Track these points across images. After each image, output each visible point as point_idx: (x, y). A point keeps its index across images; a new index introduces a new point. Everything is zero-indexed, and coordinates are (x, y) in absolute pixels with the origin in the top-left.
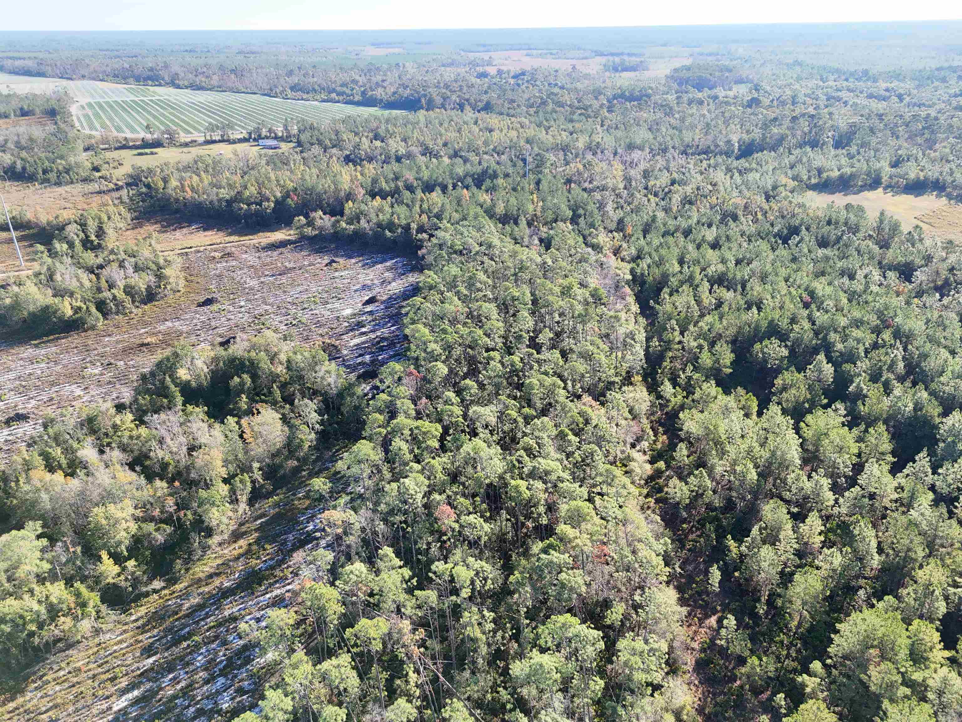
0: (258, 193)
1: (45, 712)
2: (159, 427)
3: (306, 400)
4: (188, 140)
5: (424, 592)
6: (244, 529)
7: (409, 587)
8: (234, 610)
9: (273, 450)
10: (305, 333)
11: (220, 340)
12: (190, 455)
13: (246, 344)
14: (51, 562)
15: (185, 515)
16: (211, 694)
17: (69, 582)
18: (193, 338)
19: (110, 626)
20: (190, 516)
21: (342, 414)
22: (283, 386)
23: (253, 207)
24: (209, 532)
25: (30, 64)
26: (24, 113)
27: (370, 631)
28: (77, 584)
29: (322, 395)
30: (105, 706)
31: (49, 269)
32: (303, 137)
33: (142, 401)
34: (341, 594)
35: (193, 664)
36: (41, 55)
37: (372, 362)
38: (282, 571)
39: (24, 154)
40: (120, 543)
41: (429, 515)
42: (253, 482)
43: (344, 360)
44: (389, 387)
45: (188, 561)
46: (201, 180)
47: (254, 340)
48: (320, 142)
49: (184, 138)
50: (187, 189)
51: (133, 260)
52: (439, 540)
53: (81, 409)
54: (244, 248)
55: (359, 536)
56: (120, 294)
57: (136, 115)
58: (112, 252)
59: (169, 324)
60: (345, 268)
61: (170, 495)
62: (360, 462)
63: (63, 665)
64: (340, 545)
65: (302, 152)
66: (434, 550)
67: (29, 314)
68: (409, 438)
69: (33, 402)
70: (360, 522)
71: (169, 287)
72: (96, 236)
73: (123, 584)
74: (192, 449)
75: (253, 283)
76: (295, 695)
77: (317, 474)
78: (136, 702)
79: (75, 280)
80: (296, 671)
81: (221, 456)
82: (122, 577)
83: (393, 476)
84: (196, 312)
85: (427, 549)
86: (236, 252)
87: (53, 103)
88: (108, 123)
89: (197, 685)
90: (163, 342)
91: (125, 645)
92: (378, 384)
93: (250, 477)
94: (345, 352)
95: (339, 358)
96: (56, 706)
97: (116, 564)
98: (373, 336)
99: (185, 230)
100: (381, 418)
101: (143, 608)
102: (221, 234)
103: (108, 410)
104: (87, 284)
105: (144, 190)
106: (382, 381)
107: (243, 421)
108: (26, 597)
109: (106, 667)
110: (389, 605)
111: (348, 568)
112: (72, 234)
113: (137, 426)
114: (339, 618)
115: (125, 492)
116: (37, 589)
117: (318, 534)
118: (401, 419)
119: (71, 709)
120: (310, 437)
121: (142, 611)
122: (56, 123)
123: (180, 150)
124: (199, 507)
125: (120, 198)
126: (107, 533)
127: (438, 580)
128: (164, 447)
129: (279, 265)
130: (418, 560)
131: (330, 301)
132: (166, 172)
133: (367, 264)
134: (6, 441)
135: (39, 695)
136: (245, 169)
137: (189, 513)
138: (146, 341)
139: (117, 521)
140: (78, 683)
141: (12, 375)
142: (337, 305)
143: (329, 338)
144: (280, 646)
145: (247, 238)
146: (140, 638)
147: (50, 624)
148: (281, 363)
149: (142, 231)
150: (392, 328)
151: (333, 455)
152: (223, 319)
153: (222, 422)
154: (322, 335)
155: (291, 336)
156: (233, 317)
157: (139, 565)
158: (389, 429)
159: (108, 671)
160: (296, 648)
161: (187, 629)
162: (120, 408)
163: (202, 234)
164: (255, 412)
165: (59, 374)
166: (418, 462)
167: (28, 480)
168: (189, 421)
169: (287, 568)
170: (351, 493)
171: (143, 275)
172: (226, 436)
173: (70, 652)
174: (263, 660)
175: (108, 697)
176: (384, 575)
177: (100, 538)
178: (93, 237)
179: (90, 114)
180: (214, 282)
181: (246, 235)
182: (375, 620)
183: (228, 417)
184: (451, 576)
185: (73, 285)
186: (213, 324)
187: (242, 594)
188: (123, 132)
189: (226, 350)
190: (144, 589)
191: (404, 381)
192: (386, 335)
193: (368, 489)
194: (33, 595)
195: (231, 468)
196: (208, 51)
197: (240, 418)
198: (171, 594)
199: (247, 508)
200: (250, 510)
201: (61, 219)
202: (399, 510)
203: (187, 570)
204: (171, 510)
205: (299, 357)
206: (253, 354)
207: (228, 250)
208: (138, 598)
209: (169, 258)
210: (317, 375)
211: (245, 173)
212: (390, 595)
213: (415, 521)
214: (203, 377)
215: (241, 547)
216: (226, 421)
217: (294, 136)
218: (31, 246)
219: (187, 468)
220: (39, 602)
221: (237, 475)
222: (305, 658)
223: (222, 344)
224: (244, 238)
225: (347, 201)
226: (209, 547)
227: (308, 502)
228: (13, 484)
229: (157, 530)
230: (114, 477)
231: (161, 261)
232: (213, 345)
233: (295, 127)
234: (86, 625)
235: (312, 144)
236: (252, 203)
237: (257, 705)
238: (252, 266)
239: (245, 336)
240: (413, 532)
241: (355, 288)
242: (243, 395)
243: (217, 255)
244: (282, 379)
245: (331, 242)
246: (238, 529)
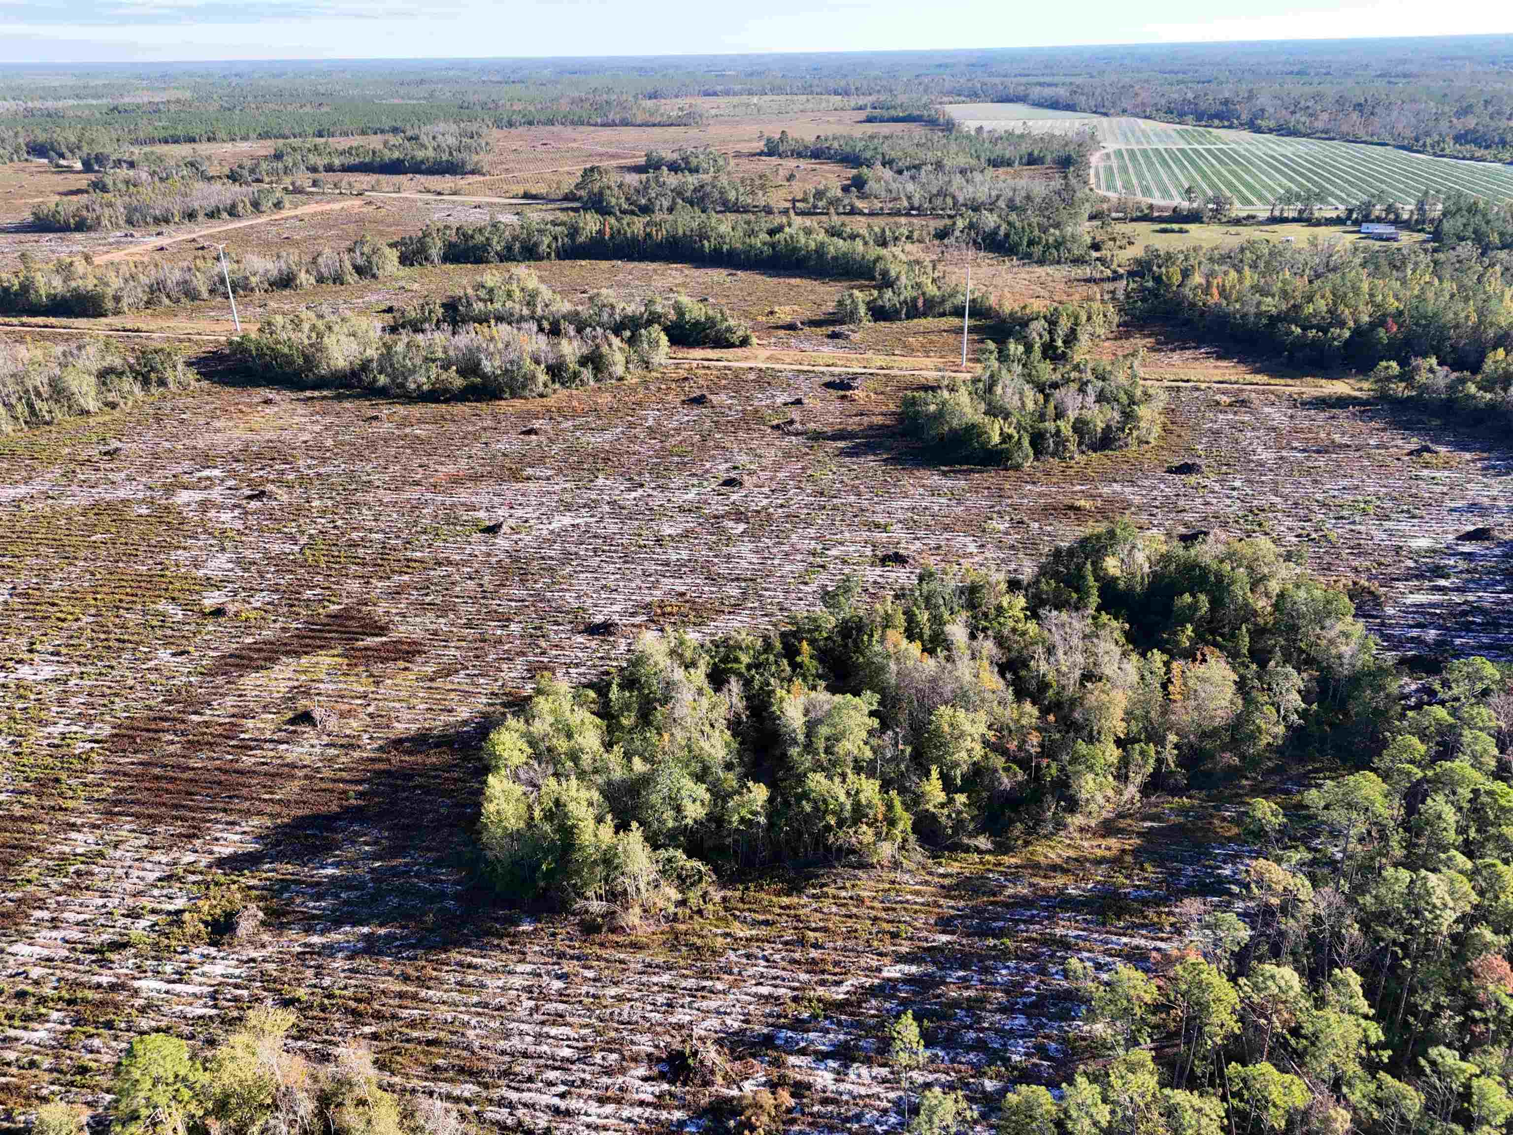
0: (1329, 311)
1: (814, 930)
2: (1054, 629)
3: (1289, 669)
4: (1244, 214)
5: (1397, 1083)
6: (1123, 823)
7: (1370, 1060)
8: (1072, 933)
9: (1208, 726)
10: (1327, 559)
11: (1182, 530)
12: (1082, 685)
13: (1222, 548)
14: (874, 750)
15: (1048, 766)
16: (1002, 1030)
17: (885, 787)
18: (1144, 517)
19: (913, 866)
20: (1054, 771)
21: (1346, 714)
22: (1258, 633)
23: (1312, 333)
24: (1073, 805)
25: (1062, 92)
26: (1032, 160)
27: (1272, 1088)
28: (893, 793)
29: (1320, 669)
30: (875, 964)
31: (992, 376)
32: (1447, 225)
33: (1044, 586)
34: (1242, 1001)
35: (993, 974)
36: (1079, 80)
37: (1439, 644)
38: (1159, 914)
39: (1013, 217)
40: (956, 765)
41: (1459, 957)
42: (1160, 761)
43: (1383, 624)
44: (1457, 699)
45: (1032, 834)
46: (1241, 281)
47: (1238, 546)
48: (1479, 238)
49: (1238, 210)
50: (1215, 291)
51: (1100, 384)
52: (1463, 1011)
53: (967, 570)
54: (1273, 397)
55: (1306, 927)
56: (1066, 428)
57: (1176, 170)
58: (1076, 367)
59: (1117, 487)
60: (1447, 465)
61: (1038, 729)
62: (1350, 806)
63: (848, 884)
64: (1268, 925)
65: (1435, 250)
66: (1447, 1022)
67: (950, 430)
68: (1466, 805)
69: (918, 544)
70: (1316, 905)
71: (1135, 433)
72: (1064, 342)
73: (943, 820)
74: (1088, 676)
75: (1266, 455)
76: (1118, 1109)
77: (1267, 794)
78: (909, 980)
79: (1017, 397)
80: (1130, 1076)
81: (1124, 703)
82: (946, 811)
83: (1406, 857)
84: (1162, 480)
85: (1432, 1015)
86: (1257, 402)
87: (1071, 150)
88: (1135, 181)
89: (988, 1006)
90: (1100, 511)
91: (920, 900)
92: (1437, 687)
93: (1157, 752)
94: (1389, 611)
95: (1376, 617)
96: (825, 930)
97: (943, 790)
98: (1457, 598)
99: (1188, 354)
100: (1422, 748)
101: (956, 864)
102: (1242, 368)
103: (998, 583)
104: (1030, 406)
105: (1150, 284)
106: (1446, 684)
107: (1175, 665)
108: (837, 780)
109: (892, 915)
110: (1322, 1065)
111: (1269, 968)
112: (1034, 334)
113: (1027, 618)
114: (1226, 1037)
115: (983, 700)
116: (851, 776)
117: (1235, 889)
118: (1461, 765)
119: (840, 943)
120: (1276, 730)
121: (954, 868)
122: (1066, 177)
123: (1224, 229)
124: (1070, 763)
125: (1113, 292)
126: (945, 745)
127: (1435, 1079)
128: (1052, 659)
129: (1323, 435)
130: (1406, 1022)
131: (1394, 516)
132: (1192, 261)
133: (1494, 467)
134: (875, 582)
135: (814, 906)
136: (1321, 270)
137: (1054, 765)
138: (1077, 504)
139: (962, 735)
140: (857, 917)
141: (906, 503)
142: (1404, 526)
143: (1369, 580)
144: (1118, 1023)
145: (1282, 381)
146: (942, 901)
147: (850, 827)
148: (1267, 595)
149: (1126, 344)
150: (1504, 596)
151: (1306, 775)
152: (1199, 501)
153: (1143, 655)
154: (1356, 570)
155: (1301, 557)
156: (1215, 501)
157: (969, 805)
158: (1430, 773)
159: (892, 922)
160: (1141, 1041)
161: (1001, 924)
162: (1014, 585)
163: (1211, 362)
164: (1199, 657)
165: (957, 518)
166: (1470, 855)
167: (882, 640)
168: (1097, 637)
169: (1168, 914)
170: (1316, 850)
171: (1106, 407)
172: (1142, 678)
173: (860, 873)
174: (1086, 1028)
175: (881, 954)
176: (1330, 1013)
177: (936, 747)
178: (1059, 343)
179: (1115, 166)
180: (1205, 440)
181: (1282, 377)
182: (1288, 1077)
183: (1155, 651)
184: (1468, 1087)
185: (1012, 402)
186: (1181, 503)
187: (1088, 917)
188: (1151, 196)
189: (1186, 548)
190: (966, 841)
191: (1493, 700)
192: (1487, 605)
193: (1350, 858)
194: (844, 781)
195: (1134, 727)
196: (1328, 74)
197: (1173, 657)
198: (995, 865)
199: (1138, 796)
200: (1141, 801)
201: (1028, 311)
202: (1400, 921)
203: (1027, 843)
204: (1032, 750)
205: (1302, 594)
206: (1227, 567)
207: (1244, 396)
208: (957, 848)
209: (1151, 391)
210: (1324, 633)
211: (1318, 276)
212: (1331, 1052)
213: (1422, 954)
214: (1138, 579)
215: (1109, 849)
216: (1149, 654)
217: (1432, 221)
218: (982, 341)
219: (1073, 702)
220: (848, 794)
221: (1140, 741)
222: (1151, 1066)
223: (1183, 538)
224: (1277, 381)
225: (1495, 348)
226: (1065, 826)
227: (1235, 830)
228: (866, 638)
229: (1007, 769)
230: (977, 676)
231: (1138, 393)
232: (1169, 535)
233: (1440, 207)
234: (887, 849)
235: (1462, 239)
236: (1312, 327)
237: (1058, 1087)
238: (1274, 429)
239: (1223, 536)
240: (1413, 971)
241: (1453, 505)
242: (1189, 626)
243: (1225, 399)
244: (1260, 621)
245: (1434, 414)
246: (1113, 820)
